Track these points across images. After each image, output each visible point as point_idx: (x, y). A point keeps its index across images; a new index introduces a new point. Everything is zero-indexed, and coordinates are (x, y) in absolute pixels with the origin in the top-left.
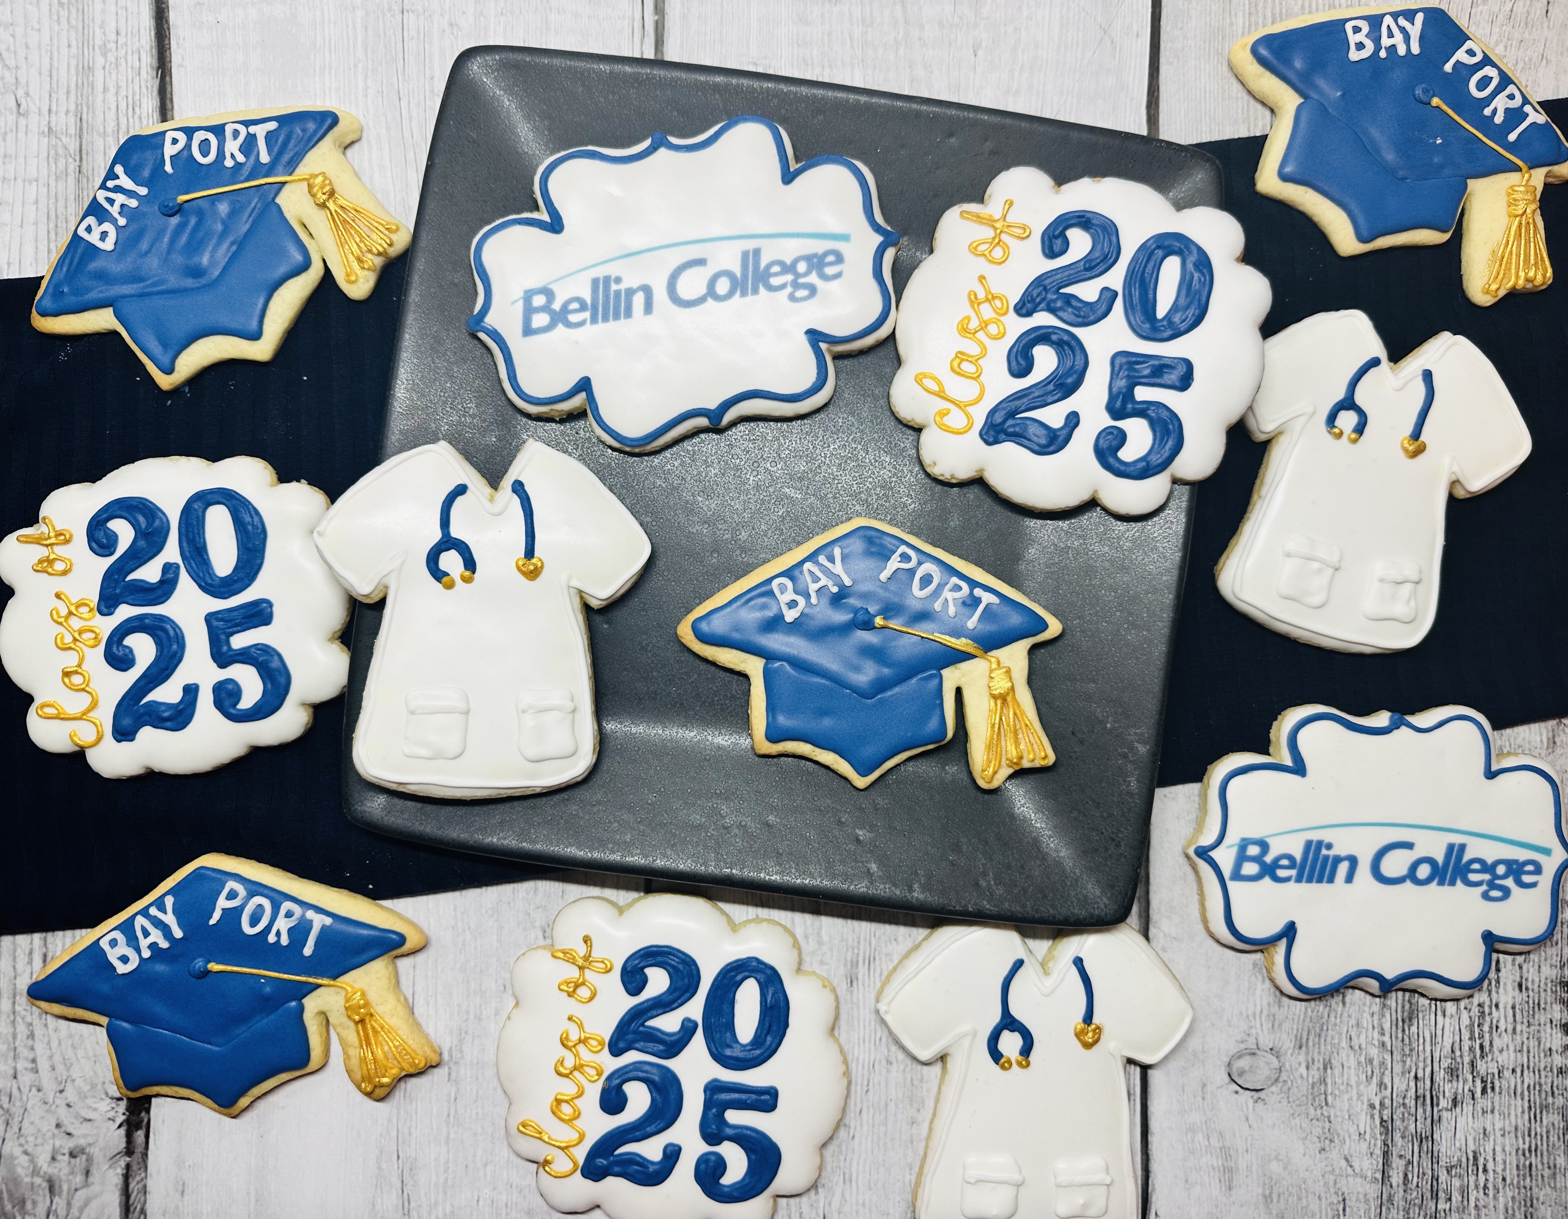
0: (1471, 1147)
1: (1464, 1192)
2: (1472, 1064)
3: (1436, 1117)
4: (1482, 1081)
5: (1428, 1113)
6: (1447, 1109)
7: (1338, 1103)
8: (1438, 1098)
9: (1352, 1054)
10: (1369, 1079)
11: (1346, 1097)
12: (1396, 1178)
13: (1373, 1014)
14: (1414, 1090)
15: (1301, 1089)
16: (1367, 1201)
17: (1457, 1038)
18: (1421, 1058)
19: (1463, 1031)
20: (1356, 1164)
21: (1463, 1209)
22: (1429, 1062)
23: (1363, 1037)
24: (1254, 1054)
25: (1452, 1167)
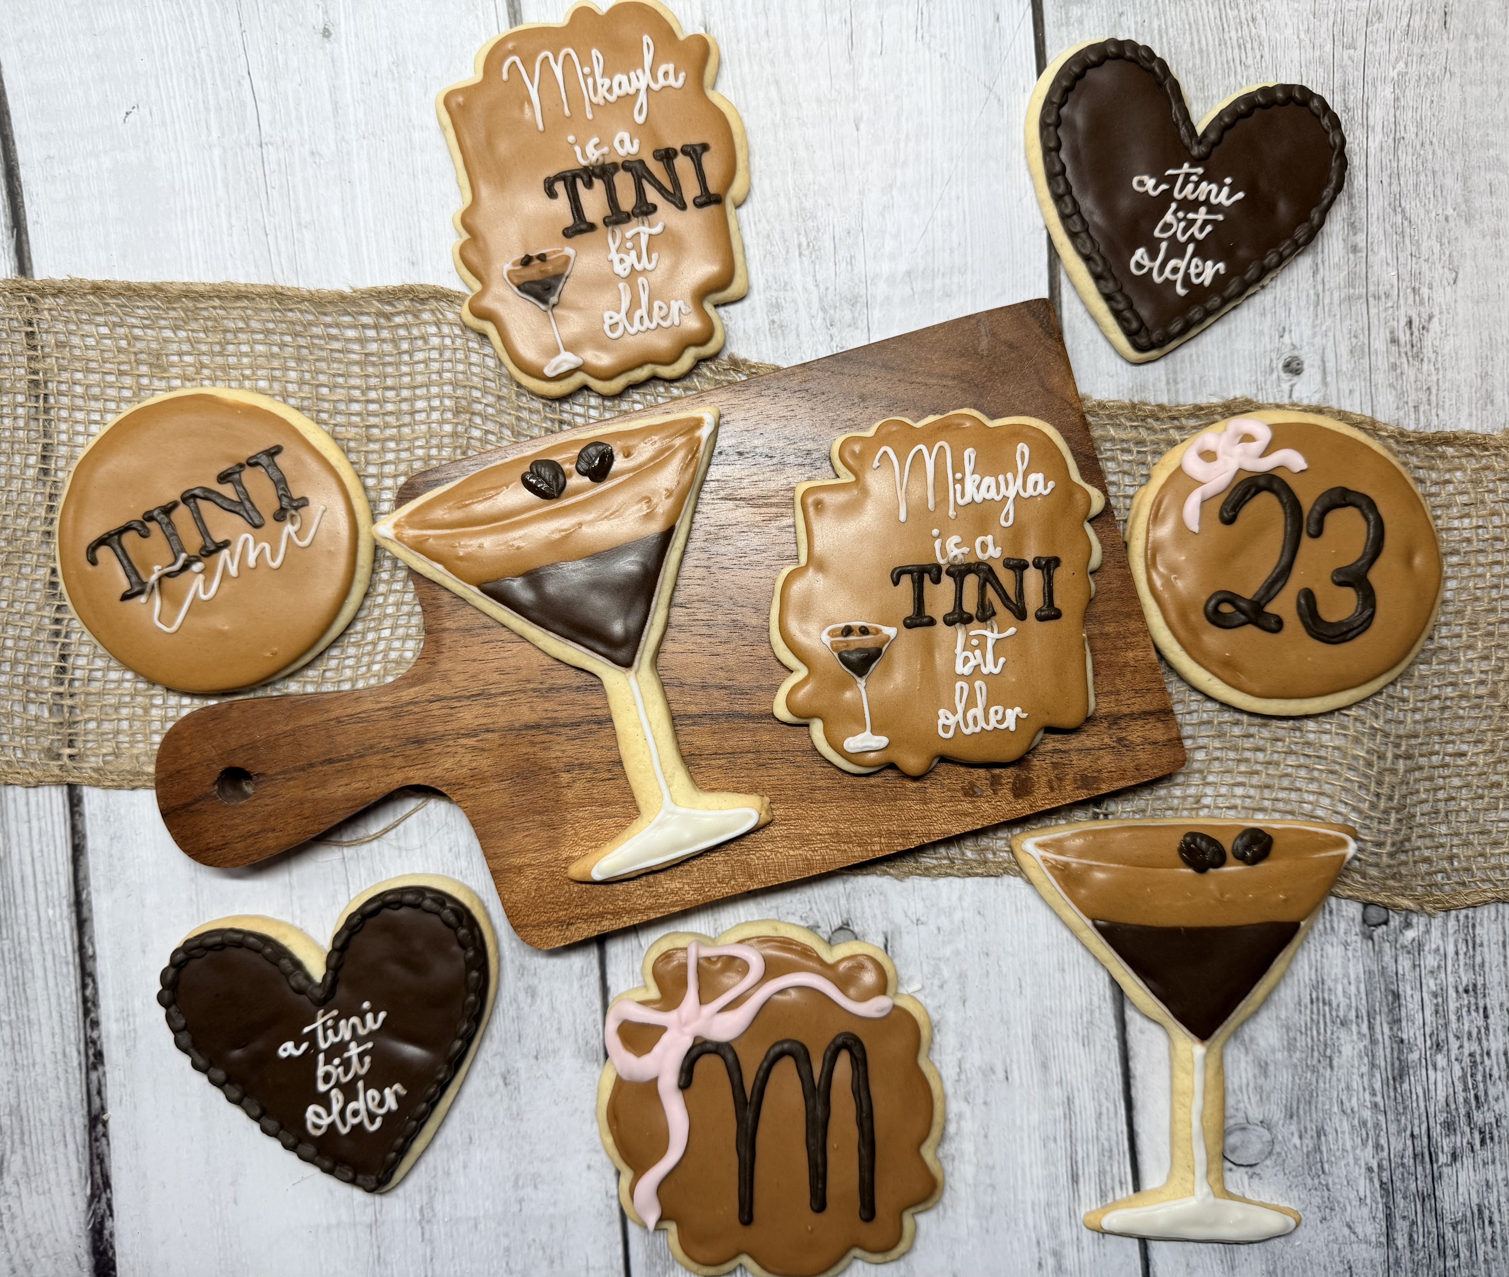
0: (1475, 1200)
1: (1471, 1246)
2: (1469, 1116)
3: (1436, 1174)
4: (1481, 1132)
5: (1428, 1171)
6: (1447, 1165)
7: (1335, 1169)
8: (1437, 1154)
9: (1345, 1119)
10: (1364, 1143)
11: (1342, 1163)
12: (1401, 1241)
13: (1362, 1076)
14: (1411, 1149)
15: (1296, 1160)
16: (1373, 1266)
17: (1451, 1090)
18: (1416, 1115)
19: (1457, 1083)
20: (1359, 1230)
21: (1472, 1264)
22: (1424, 1118)
23: (1354, 1100)
24: (1243, 1129)
25: (1457, 1223)
